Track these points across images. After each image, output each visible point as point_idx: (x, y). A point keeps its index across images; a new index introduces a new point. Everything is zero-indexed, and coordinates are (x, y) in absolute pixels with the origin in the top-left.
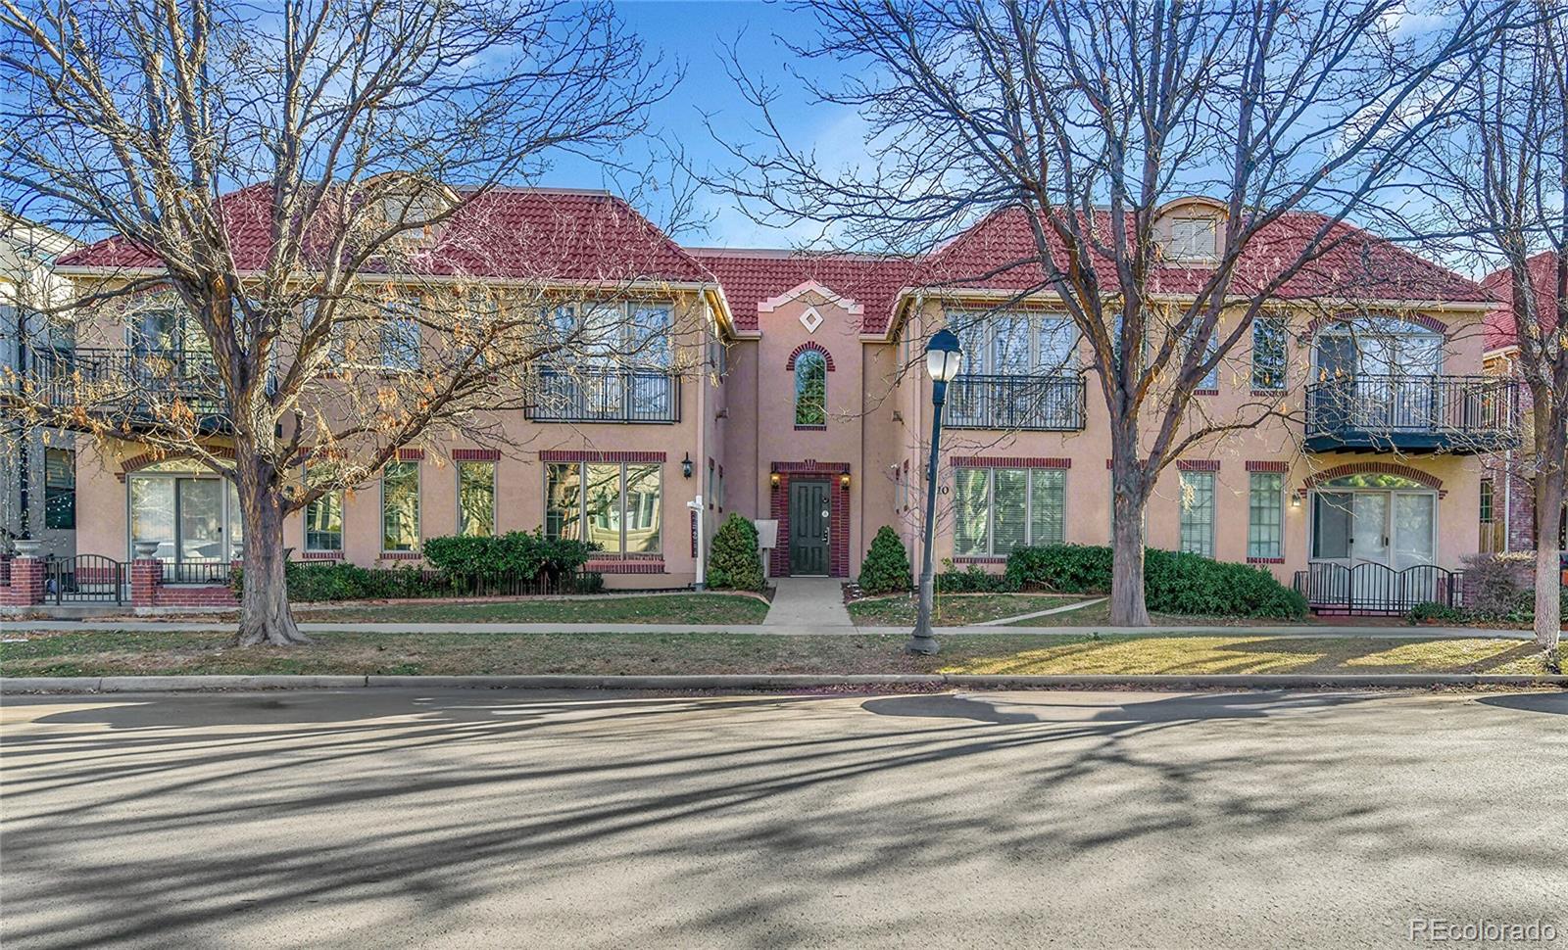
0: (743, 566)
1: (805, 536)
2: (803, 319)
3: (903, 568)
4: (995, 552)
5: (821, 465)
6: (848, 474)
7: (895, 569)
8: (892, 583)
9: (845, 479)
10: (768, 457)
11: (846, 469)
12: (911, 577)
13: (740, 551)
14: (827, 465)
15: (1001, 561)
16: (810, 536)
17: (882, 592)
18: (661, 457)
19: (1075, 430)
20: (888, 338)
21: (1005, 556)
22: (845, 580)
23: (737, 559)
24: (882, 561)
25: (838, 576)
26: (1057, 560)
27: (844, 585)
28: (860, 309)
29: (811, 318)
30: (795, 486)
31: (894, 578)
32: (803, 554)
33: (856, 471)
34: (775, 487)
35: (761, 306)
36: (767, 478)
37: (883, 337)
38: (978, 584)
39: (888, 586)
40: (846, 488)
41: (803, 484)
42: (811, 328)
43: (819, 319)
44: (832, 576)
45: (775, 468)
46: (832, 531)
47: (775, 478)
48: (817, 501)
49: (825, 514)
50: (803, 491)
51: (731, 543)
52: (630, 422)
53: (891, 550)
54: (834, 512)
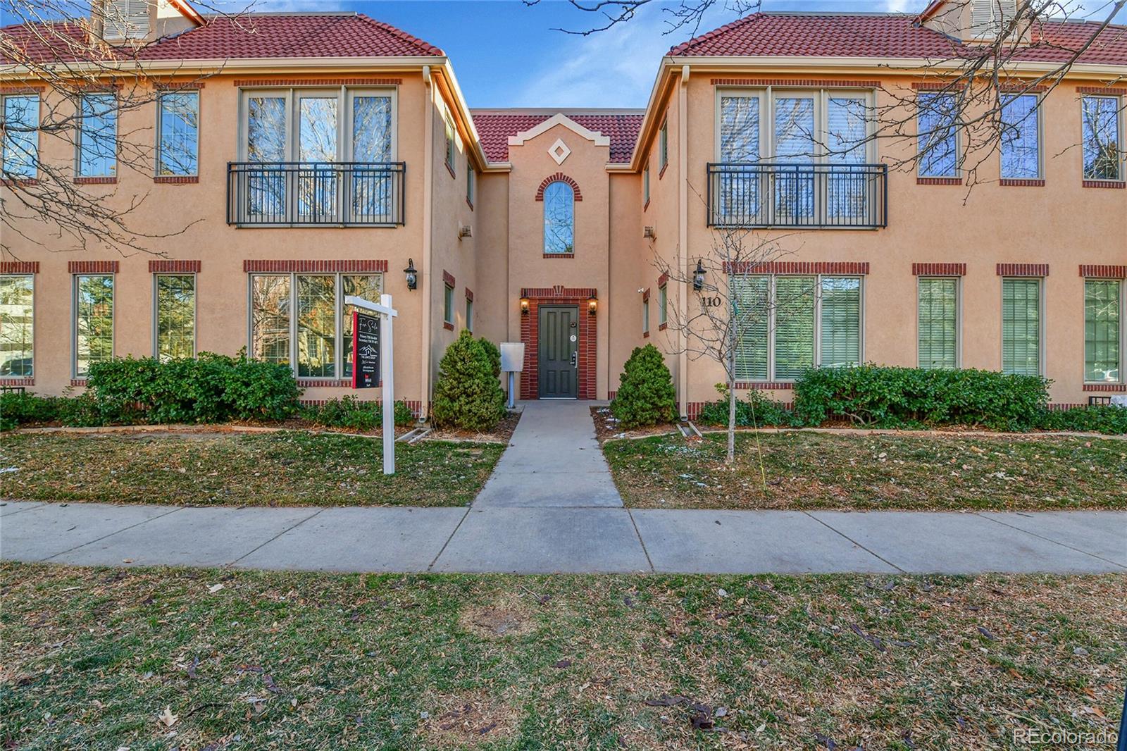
0: (473, 394)
1: (555, 359)
2: (552, 151)
3: (669, 395)
4: (777, 376)
5: (568, 291)
6: (596, 299)
7: (660, 397)
8: (657, 415)
9: (593, 304)
10: (518, 284)
11: (593, 294)
12: (677, 406)
13: (470, 376)
14: (575, 291)
15: (786, 386)
16: (558, 358)
17: (643, 425)
18: (383, 266)
19: (874, 228)
20: (633, 169)
21: (792, 380)
22: (593, 404)
23: (467, 385)
24: (644, 388)
25: (585, 398)
26: (875, 385)
27: (593, 410)
28: (606, 141)
29: (559, 150)
30: (544, 311)
31: (659, 409)
32: (551, 378)
33: (603, 297)
34: (525, 312)
35: (512, 140)
36: (519, 304)
37: (628, 166)
38: (769, 417)
39: (652, 418)
40: (593, 312)
41: (551, 310)
42: (559, 160)
43: (567, 151)
44: (579, 398)
45: (525, 294)
46: (579, 355)
47: (525, 303)
48: (565, 326)
49: (573, 338)
50: (552, 317)
51: (459, 365)
52: (346, 225)
53: (655, 374)
54: (581, 336)
